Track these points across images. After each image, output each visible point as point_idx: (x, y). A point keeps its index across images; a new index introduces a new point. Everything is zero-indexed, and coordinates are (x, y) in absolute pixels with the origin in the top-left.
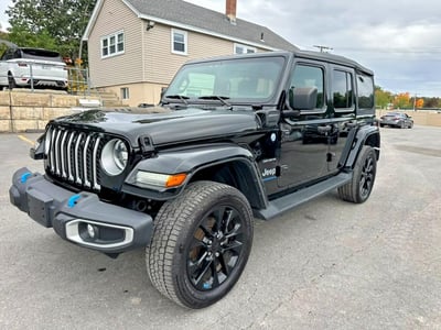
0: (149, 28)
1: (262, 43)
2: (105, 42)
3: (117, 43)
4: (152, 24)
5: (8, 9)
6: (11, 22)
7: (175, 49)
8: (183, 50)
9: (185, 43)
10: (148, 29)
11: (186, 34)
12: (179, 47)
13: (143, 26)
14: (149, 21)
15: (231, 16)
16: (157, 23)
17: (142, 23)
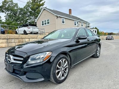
1: (79, 20)
2: (43, 22)
3: (47, 22)
5: (5, 16)
6: (6, 19)
7: (63, 23)
8: (64, 23)
9: (64, 21)
11: (64, 19)
12: (63, 22)
13: (56, 17)
16: (59, 17)
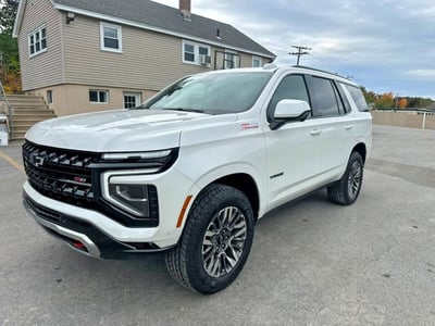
0: (69, 20)
1: (218, 41)
2: (32, 38)
3: (41, 39)
4: (71, 16)
8: (117, 47)
9: (120, 38)
10: (68, 23)
11: (119, 29)
14: (67, 12)
15: (184, 12)
16: (77, 15)
17: (60, 15)
